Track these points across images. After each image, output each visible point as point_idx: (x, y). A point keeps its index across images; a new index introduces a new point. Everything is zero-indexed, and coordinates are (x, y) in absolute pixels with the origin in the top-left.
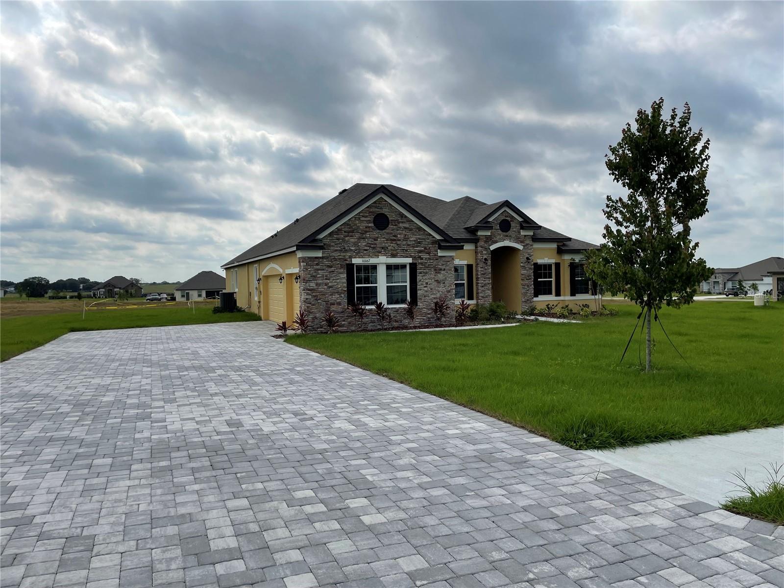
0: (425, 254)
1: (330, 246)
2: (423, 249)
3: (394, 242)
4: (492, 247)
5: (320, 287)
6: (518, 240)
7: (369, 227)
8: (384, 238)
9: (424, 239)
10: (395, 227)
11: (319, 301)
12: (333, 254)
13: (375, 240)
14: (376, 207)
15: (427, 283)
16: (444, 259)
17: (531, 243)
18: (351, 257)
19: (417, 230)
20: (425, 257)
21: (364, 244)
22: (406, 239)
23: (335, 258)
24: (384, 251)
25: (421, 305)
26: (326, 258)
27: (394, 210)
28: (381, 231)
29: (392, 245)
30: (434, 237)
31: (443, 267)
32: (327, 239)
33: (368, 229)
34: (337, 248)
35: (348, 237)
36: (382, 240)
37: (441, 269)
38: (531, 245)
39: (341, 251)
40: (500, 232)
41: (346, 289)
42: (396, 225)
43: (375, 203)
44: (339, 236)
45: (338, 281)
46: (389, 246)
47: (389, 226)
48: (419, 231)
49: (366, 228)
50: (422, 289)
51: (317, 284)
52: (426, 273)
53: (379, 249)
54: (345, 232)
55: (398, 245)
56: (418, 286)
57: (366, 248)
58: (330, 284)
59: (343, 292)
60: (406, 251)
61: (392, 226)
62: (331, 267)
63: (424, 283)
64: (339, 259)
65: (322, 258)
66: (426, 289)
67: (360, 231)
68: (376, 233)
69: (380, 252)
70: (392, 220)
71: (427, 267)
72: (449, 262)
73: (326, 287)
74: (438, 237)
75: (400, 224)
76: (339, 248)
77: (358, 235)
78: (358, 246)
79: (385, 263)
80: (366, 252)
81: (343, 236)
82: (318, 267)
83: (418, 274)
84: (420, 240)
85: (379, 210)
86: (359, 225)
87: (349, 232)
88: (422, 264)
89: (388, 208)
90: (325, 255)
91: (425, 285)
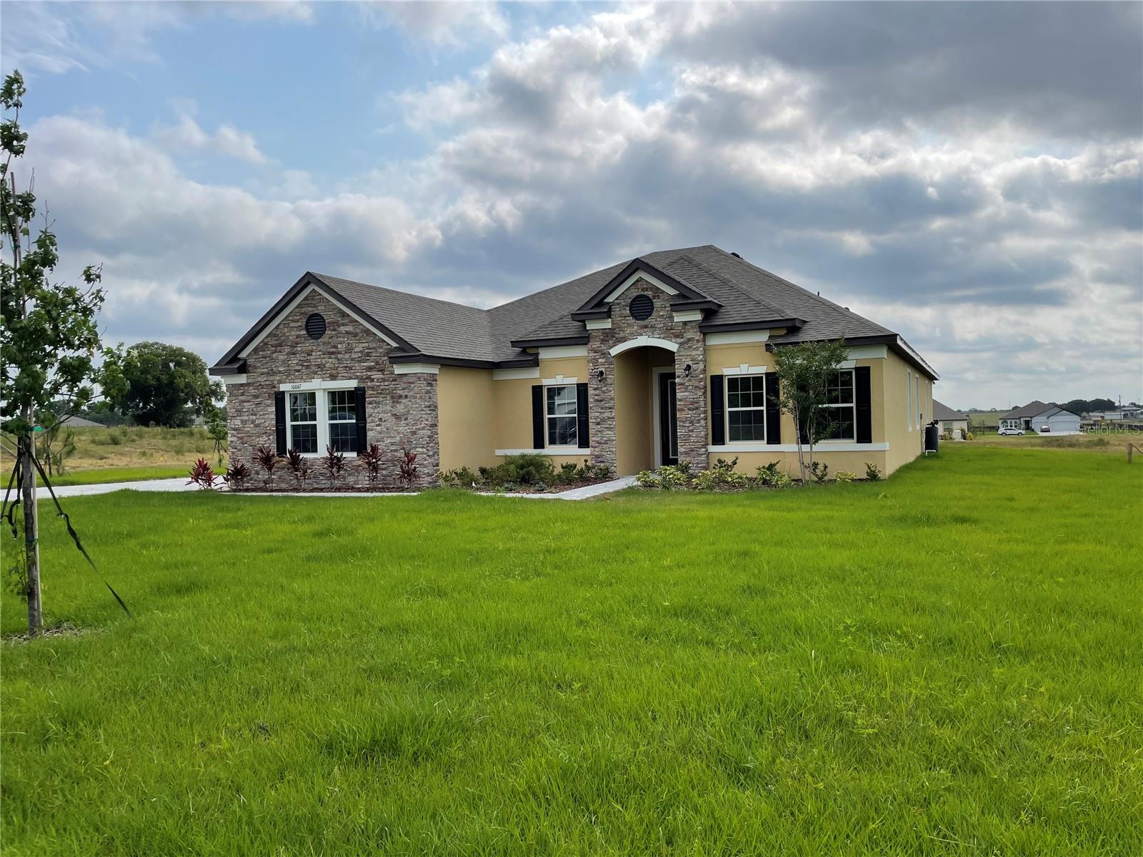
0: (375, 373)
1: (255, 367)
2: (373, 364)
3: (333, 356)
4: (614, 351)
6: (669, 332)
7: (301, 336)
8: (320, 351)
9: (374, 348)
10: (333, 333)
11: (245, 445)
12: (259, 379)
13: (308, 355)
14: (308, 305)
15: (381, 419)
16: (405, 379)
17: (698, 336)
18: (280, 382)
19: (365, 335)
20: (375, 377)
21: (295, 362)
22: (349, 350)
23: (261, 385)
24: (320, 370)
26: (252, 384)
27: (332, 307)
28: (315, 341)
29: (330, 360)
30: (388, 344)
31: (403, 393)
32: (251, 358)
33: (299, 340)
34: (263, 370)
35: (276, 354)
36: (318, 354)
37: (401, 397)
38: (698, 341)
39: (268, 374)
40: (631, 320)
41: (275, 428)
42: (334, 330)
43: (306, 299)
44: (265, 353)
45: (266, 417)
46: (327, 362)
47: (327, 332)
48: (367, 335)
49: (297, 337)
50: (373, 428)
52: (379, 403)
53: (314, 368)
54: (272, 346)
55: (338, 360)
56: (368, 425)
57: (297, 368)
58: (257, 422)
59: (271, 432)
60: (351, 368)
61: (330, 332)
62: (258, 397)
63: (377, 419)
64: (267, 385)
65: (248, 384)
66: (379, 428)
67: (289, 344)
68: (309, 344)
69: (316, 373)
70: (329, 323)
71: (380, 394)
72: (412, 383)
73: (252, 425)
74: (392, 344)
75: (341, 327)
76: (266, 370)
77: (287, 349)
78: (288, 366)
79: (326, 389)
80: (297, 374)
81: (269, 352)
82: (243, 398)
83: (367, 405)
84: (369, 351)
85: (311, 309)
86: (288, 334)
87: (276, 346)
88: (372, 388)
89: (323, 304)
90: (250, 381)
91: (378, 423)
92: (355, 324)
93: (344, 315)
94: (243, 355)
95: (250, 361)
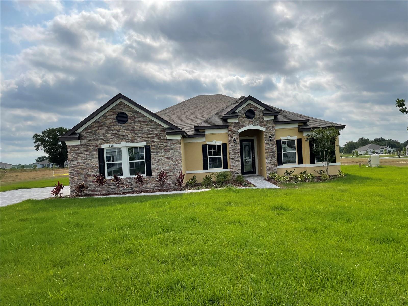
0: (156, 139)
1: (86, 137)
3: (132, 132)
4: (240, 131)
5: (80, 165)
6: (262, 124)
7: (113, 123)
8: (125, 129)
9: (155, 128)
10: (132, 121)
11: (79, 174)
12: (88, 142)
13: (118, 131)
14: (118, 109)
15: (159, 160)
16: (171, 142)
17: (273, 125)
18: (101, 144)
19: (150, 123)
20: (156, 141)
21: (110, 134)
22: (141, 129)
23: (89, 145)
24: (125, 138)
25: (154, 175)
26: (84, 145)
27: (131, 110)
28: (122, 125)
29: (131, 134)
30: (163, 127)
31: (171, 148)
32: (84, 133)
33: (112, 124)
35: (98, 131)
36: (123, 131)
37: (169, 149)
38: (273, 127)
39: (94, 140)
40: (246, 119)
41: (98, 165)
42: (133, 120)
43: (117, 105)
44: (92, 130)
45: (92, 160)
46: (129, 135)
47: (128, 121)
48: (151, 123)
49: (111, 123)
50: (155, 163)
51: (78, 163)
52: (158, 152)
53: (122, 137)
54: (96, 127)
55: (135, 133)
56: (152, 162)
57: (112, 137)
58: (87, 163)
59: (96, 167)
60: (142, 137)
61: (130, 121)
62: (87, 151)
63: (157, 160)
64: (93, 145)
65: (81, 145)
66: (158, 163)
67: (107, 126)
68: (118, 126)
69: (122, 139)
70: (129, 117)
71: (158, 148)
72: (175, 143)
73: (84, 164)
74: (166, 126)
75: (136, 119)
76: (92, 138)
77: (105, 129)
78: (106, 136)
79: (127, 147)
80: (111, 140)
81: (95, 130)
82: (78, 151)
83: (151, 153)
84: (152, 129)
85: (120, 110)
86: (106, 121)
87: (99, 127)
88: (154, 146)
89: (126, 108)
90: (83, 143)
91: (157, 161)
92: (144, 117)
93: (138, 113)
94: (79, 131)
95: (82, 134)
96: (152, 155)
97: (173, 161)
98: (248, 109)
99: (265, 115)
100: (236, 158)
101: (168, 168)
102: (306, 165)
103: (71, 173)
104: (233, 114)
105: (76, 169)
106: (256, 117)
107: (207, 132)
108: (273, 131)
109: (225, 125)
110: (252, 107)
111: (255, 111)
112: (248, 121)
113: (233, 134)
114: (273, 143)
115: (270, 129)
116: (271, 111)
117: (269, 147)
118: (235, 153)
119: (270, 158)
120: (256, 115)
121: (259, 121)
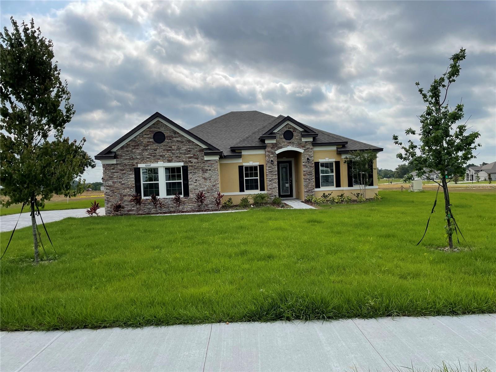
0: (193, 159)
1: (122, 156)
2: (192, 155)
3: (170, 152)
4: (278, 152)
5: (116, 184)
6: (300, 145)
7: (150, 142)
8: (162, 149)
9: (193, 148)
11: (115, 194)
12: (124, 162)
13: (155, 151)
14: (155, 128)
15: (196, 180)
16: (209, 162)
17: (311, 147)
18: (137, 163)
19: (187, 142)
20: (193, 161)
21: (147, 154)
22: (179, 149)
23: (125, 164)
24: (162, 158)
25: (192, 195)
26: (120, 164)
27: (169, 129)
28: (159, 144)
29: (168, 153)
30: (200, 147)
31: (209, 168)
32: (119, 151)
33: (149, 143)
34: (127, 157)
35: (135, 150)
36: (160, 150)
37: (207, 170)
38: (311, 149)
39: (130, 159)
40: (284, 140)
41: (134, 185)
42: (170, 140)
43: (154, 124)
44: (128, 149)
45: (128, 180)
46: (166, 154)
47: (165, 140)
48: (189, 143)
49: (148, 142)
50: (192, 184)
51: (113, 182)
52: (195, 173)
53: (158, 157)
54: (132, 146)
55: (172, 153)
56: (189, 182)
57: (148, 156)
58: (123, 182)
59: (132, 187)
60: (179, 157)
61: (167, 140)
62: (123, 170)
63: (194, 180)
64: (129, 165)
65: (117, 164)
66: (195, 184)
67: (143, 145)
68: (155, 146)
69: (159, 159)
70: (167, 136)
71: (196, 169)
72: (213, 164)
73: (120, 184)
74: (204, 147)
75: (174, 138)
76: (128, 157)
77: (142, 148)
78: (142, 156)
79: (164, 167)
80: (148, 159)
81: (131, 149)
82: (114, 171)
83: (189, 174)
84: (190, 149)
85: (157, 129)
86: (142, 141)
87: (135, 146)
88: (192, 166)
89: (164, 127)
90: (118, 162)
91: (195, 182)
92: (182, 137)
93: (175, 132)
94: (115, 150)
95: (117, 153)
96: (190, 176)
97: (211, 182)
98: (286, 130)
99: (303, 136)
100: (273, 180)
101: (206, 188)
102: (344, 188)
103: (106, 192)
104: (271, 134)
105: (111, 189)
106: (294, 138)
107: (244, 153)
108: (312, 153)
109: (263, 147)
110: (290, 128)
111: (293, 131)
112: (286, 142)
113: (271, 156)
114: (311, 165)
115: (308, 151)
116: (310, 133)
117: (307, 169)
118: (272, 175)
119: (307, 181)
120: (294, 136)
121: (297, 142)
